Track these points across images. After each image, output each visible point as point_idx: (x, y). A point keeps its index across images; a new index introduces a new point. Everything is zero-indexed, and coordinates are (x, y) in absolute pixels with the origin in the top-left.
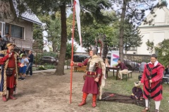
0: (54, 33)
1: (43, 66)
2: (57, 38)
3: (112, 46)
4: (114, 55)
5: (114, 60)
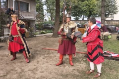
0: (51, 7)
1: (44, 31)
3: (95, 15)
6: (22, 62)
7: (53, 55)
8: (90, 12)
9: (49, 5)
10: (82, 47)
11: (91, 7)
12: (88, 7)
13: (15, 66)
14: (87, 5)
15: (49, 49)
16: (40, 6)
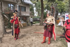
0: (38, 8)
2: (39, 10)
3: (65, 12)
6: (23, 40)
7: (41, 36)
8: (62, 10)
9: (37, 7)
10: (58, 31)
11: (62, 7)
12: (60, 7)
13: (20, 43)
14: (60, 6)
15: (38, 33)
16: (32, 8)
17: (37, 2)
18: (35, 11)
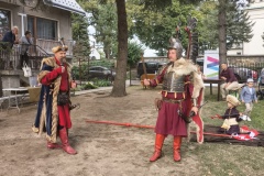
1: (92, 83)
2: (110, 35)
4: (209, 59)
5: (209, 66)
16: (81, 28)
17: (100, 7)
18: (92, 40)
